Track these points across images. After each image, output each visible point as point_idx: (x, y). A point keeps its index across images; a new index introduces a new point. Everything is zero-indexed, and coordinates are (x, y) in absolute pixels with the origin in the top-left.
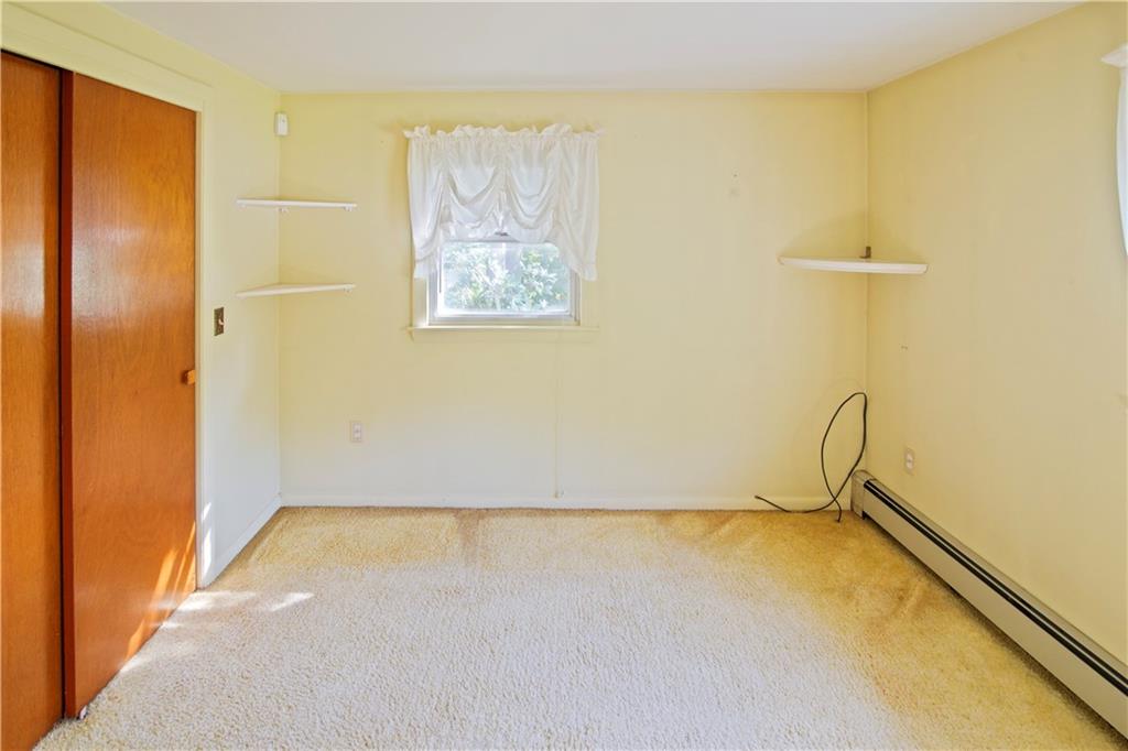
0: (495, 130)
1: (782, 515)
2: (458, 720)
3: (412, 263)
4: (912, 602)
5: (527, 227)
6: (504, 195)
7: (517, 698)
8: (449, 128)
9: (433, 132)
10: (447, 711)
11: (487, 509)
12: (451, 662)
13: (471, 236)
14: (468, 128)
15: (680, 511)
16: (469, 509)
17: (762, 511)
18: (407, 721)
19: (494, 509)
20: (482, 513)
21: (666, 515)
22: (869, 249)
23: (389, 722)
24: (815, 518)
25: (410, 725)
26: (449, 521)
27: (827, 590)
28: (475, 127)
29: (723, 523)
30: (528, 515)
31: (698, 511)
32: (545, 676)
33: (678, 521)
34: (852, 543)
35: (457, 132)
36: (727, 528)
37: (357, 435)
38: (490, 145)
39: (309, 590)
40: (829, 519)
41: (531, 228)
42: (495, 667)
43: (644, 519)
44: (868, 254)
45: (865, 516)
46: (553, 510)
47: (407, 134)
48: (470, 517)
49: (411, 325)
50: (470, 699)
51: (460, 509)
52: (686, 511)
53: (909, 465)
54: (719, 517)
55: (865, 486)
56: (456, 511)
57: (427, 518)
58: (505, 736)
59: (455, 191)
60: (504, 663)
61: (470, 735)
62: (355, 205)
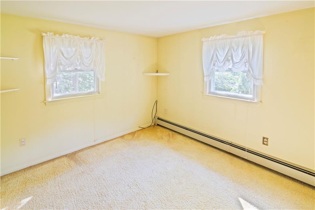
0: (76, 37)
1: (144, 129)
2: (106, 195)
3: (45, 79)
4: (171, 136)
5: (87, 67)
6: (79, 57)
7: (117, 184)
8: (61, 34)
9: (55, 35)
10: (102, 195)
11: (75, 152)
12: (95, 186)
13: (67, 69)
14: (67, 35)
15: (125, 135)
16: (69, 154)
17: (140, 130)
18: (93, 203)
19: (77, 151)
20: (74, 153)
21: (122, 137)
22: (157, 71)
23: (89, 206)
24: (150, 128)
25: (95, 203)
26: (65, 159)
27: (159, 139)
28: (70, 35)
29: (135, 134)
30: (88, 149)
31: (128, 134)
32: (119, 176)
33: (126, 137)
34: (158, 130)
35: (63, 36)
36: (136, 135)
37: (24, 143)
38: (74, 41)
39: (30, 196)
40: (152, 127)
41: (88, 67)
42: (107, 181)
43: (118, 139)
44: (157, 72)
45: (158, 125)
46: (95, 145)
47: (44, 34)
48: (72, 156)
49: (45, 100)
50: (106, 190)
51: (66, 155)
52: (126, 135)
53: (166, 112)
54: (133, 134)
55: (158, 119)
56: (66, 156)
57: (56, 162)
58: (119, 191)
59: (63, 55)
60: (108, 180)
61: (112, 196)
62: (18, 59)
